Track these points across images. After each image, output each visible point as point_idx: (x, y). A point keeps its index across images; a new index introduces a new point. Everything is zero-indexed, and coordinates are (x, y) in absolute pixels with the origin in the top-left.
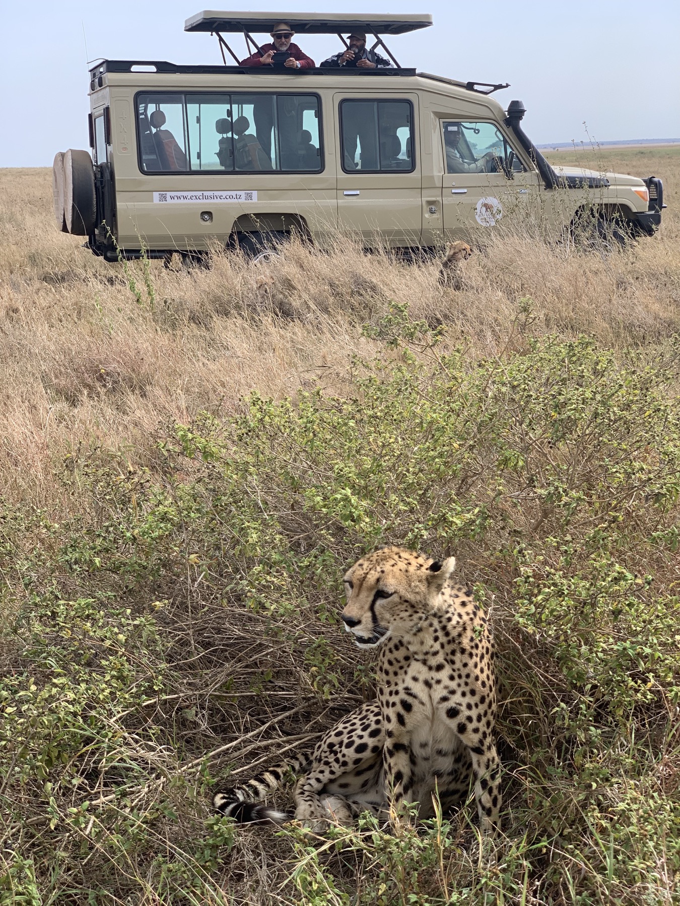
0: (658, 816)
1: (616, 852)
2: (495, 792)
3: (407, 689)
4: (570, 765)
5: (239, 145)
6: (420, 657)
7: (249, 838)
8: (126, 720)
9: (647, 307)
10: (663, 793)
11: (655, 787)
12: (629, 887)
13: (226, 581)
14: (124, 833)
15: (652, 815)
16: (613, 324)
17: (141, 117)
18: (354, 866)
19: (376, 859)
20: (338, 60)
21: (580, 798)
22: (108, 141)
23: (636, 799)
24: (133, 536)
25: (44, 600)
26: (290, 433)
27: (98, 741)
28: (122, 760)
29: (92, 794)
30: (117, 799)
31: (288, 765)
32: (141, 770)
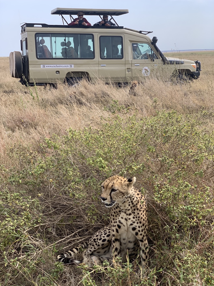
0: (197, 261)
1: (184, 273)
2: (147, 254)
3: (119, 221)
4: (170, 246)
5: (68, 50)
6: (124, 211)
7: (68, 269)
8: (29, 232)
9: (193, 102)
10: (198, 254)
11: (196, 252)
12: (188, 284)
13: (61, 187)
14: (28, 267)
15: (195, 261)
16: (183, 107)
17: (37, 41)
18: (102, 278)
19: (109, 275)
20: (99, 24)
21: (173, 256)
22: (27, 49)
23: (190, 256)
24: (32, 173)
25: (3, 194)
26: (81, 141)
27: (20, 238)
28: (28, 244)
29: (18, 255)
30: (26, 257)
31: (81, 246)
32: (34, 247)
